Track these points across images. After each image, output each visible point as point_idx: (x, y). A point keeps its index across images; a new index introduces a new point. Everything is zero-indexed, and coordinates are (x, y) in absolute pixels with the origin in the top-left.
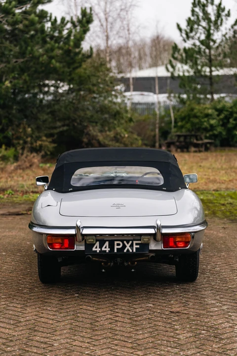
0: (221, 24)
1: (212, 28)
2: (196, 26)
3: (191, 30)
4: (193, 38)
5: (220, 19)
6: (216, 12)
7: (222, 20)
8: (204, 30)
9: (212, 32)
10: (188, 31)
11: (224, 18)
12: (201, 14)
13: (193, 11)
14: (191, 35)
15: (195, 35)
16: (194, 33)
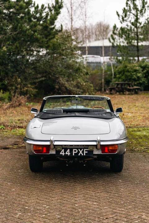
1: (139, 14)
2: (128, 13)
3: (126, 16)
4: (126, 21)
5: (144, 9)
6: (141, 4)
7: (145, 10)
8: (133, 16)
9: (139, 17)
10: (124, 16)
11: (146, 8)
12: (132, 6)
13: (127, 3)
14: (125, 19)
15: (128, 19)
16: (127, 18)
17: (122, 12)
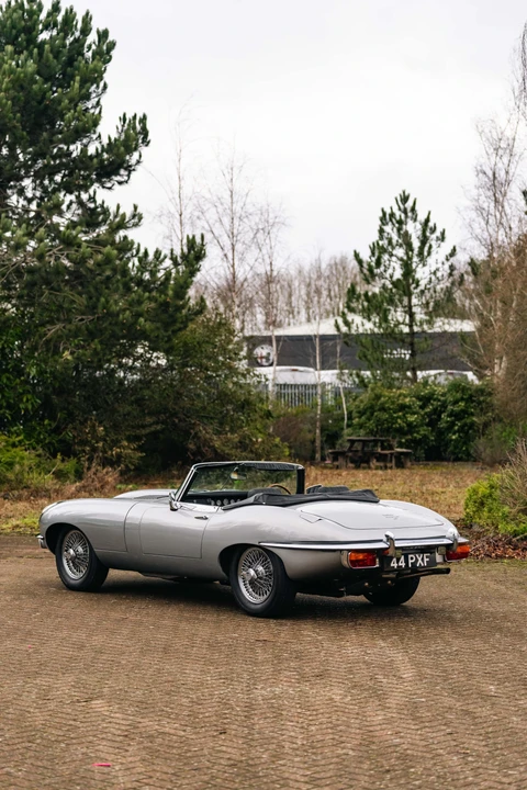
0: (429, 253)
1: (415, 259)
2: (386, 257)
3: (378, 263)
4: (381, 276)
5: (428, 245)
6: (420, 233)
7: (430, 247)
8: (399, 262)
9: (414, 265)
10: (373, 264)
11: (434, 243)
12: (395, 238)
13: (381, 231)
14: (377, 271)
15: (385, 271)
16: (382, 268)
17: (369, 253)
